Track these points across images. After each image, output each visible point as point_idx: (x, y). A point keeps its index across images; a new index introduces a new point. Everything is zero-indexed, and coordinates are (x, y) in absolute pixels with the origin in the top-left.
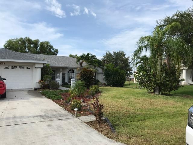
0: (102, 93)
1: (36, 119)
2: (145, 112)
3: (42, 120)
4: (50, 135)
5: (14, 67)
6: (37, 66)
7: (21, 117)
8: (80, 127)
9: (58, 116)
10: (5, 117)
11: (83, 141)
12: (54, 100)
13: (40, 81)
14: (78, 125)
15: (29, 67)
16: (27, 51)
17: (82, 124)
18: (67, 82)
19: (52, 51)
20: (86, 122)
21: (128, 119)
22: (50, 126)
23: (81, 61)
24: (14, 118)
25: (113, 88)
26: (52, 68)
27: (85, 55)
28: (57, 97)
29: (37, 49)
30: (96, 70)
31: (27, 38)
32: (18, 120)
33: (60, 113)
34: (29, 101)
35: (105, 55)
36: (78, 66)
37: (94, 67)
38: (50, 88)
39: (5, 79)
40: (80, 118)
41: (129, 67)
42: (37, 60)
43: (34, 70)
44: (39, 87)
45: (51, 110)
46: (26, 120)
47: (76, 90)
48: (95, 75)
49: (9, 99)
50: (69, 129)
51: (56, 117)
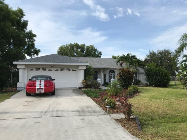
0: (141, 93)
1: (74, 113)
2: (185, 114)
3: (78, 114)
4: (81, 127)
5: (62, 69)
6: (80, 68)
7: (62, 111)
8: (109, 123)
9: (92, 112)
10: (51, 110)
11: (107, 135)
12: (92, 98)
13: (83, 81)
14: (108, 121)
15: (74, 69)
16: (76, 54)
17: (111, 121)
18: (108, 82)
19: (96, 53)
20: (115, 119)
21: (162, 120)
22: (83, 119)
23: (121, 62)
24: (57, 111)
25: (155, 88)
26: (93, 69)
27: (124, 56)
28: (95, 95)
29: (84, 53)
30: (137, 70)
31: (75, 43)
32: (59, 113)
33: (94, 109)
34: (71, 98)
35: (149, 54)
36: (119, 66)
37: (135, 67)
38: (92, 87)
39: (54, 80)
40: (111, 115)
41: (176, 66)
42: (81, 63)
43: (79, 71)
44: (82, 86)
45: (88, 106)
46: (65, 114)
47: (112, 89)
48: (136, 75)
49: (57, 96)
50: (98, 124)
51: (90, 113)
